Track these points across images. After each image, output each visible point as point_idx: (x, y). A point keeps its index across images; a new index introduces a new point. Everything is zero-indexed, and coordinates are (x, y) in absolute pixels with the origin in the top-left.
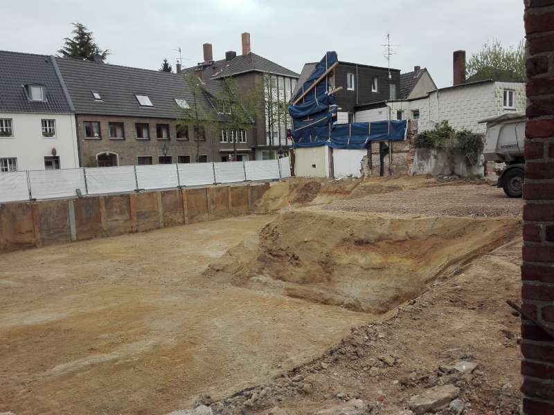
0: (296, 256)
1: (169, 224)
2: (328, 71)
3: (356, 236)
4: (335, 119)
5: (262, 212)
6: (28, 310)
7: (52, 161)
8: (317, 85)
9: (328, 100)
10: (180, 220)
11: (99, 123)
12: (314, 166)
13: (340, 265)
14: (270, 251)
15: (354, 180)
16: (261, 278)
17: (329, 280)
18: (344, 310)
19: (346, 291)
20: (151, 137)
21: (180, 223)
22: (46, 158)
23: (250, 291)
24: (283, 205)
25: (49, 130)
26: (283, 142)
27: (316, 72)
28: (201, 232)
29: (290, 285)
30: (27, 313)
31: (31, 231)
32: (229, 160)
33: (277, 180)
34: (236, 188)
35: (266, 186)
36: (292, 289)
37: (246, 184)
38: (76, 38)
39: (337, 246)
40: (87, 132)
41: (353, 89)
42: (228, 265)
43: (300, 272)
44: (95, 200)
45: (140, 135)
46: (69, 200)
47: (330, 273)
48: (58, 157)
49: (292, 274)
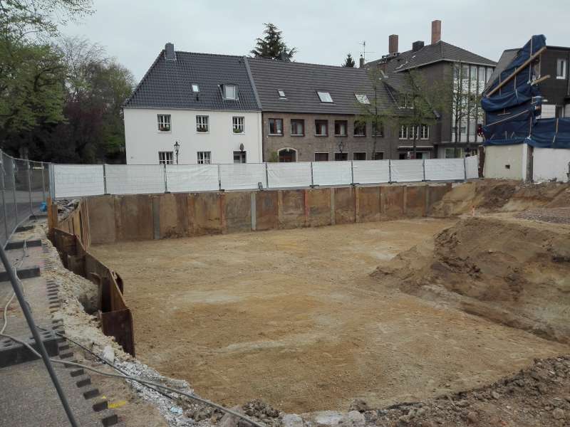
0: (476, 268)
1: (340, 221)
2: (532, 57)
3: (556, 252)
4: (539, 112)
5: (440, 215)
6: (211, 290)
7: (240, 156)
8: (517, 74)
9: (531, 91)
10: (351, 218)
11: (282, 120)
12: (508, 167)
13: (531, 283)
14: (446, 260)
15: (558, 185)
16: (434, 287)
17: (516, 299)
18: (531, 335)
19: (537, 315)
20: (329, 133)
21: (351, 221)
22: (235, 153)
23: (420, 300)
24: (466, 209)
25: (238, 127)
26: (472, 139)
27: (517, 59)
28: (372, 231)
29: (468, 300)
30: (210, 292)
31: (219, 219)
32: (407, 158)
33: (461, 181)
34: (413, 188)
35: (448, 187)
36: (469, 304)
37: (424, 184)
38: (267, 38)
39: (530, 261)
40: (271, 128)
41: (564, 77)
42: (397, 269)
43: (480, 286)
44: (274, 193)
45: (318, 131)
46: (251, 192)
47: (519, 292)
48: (245, 152)
49: (470, 287)
